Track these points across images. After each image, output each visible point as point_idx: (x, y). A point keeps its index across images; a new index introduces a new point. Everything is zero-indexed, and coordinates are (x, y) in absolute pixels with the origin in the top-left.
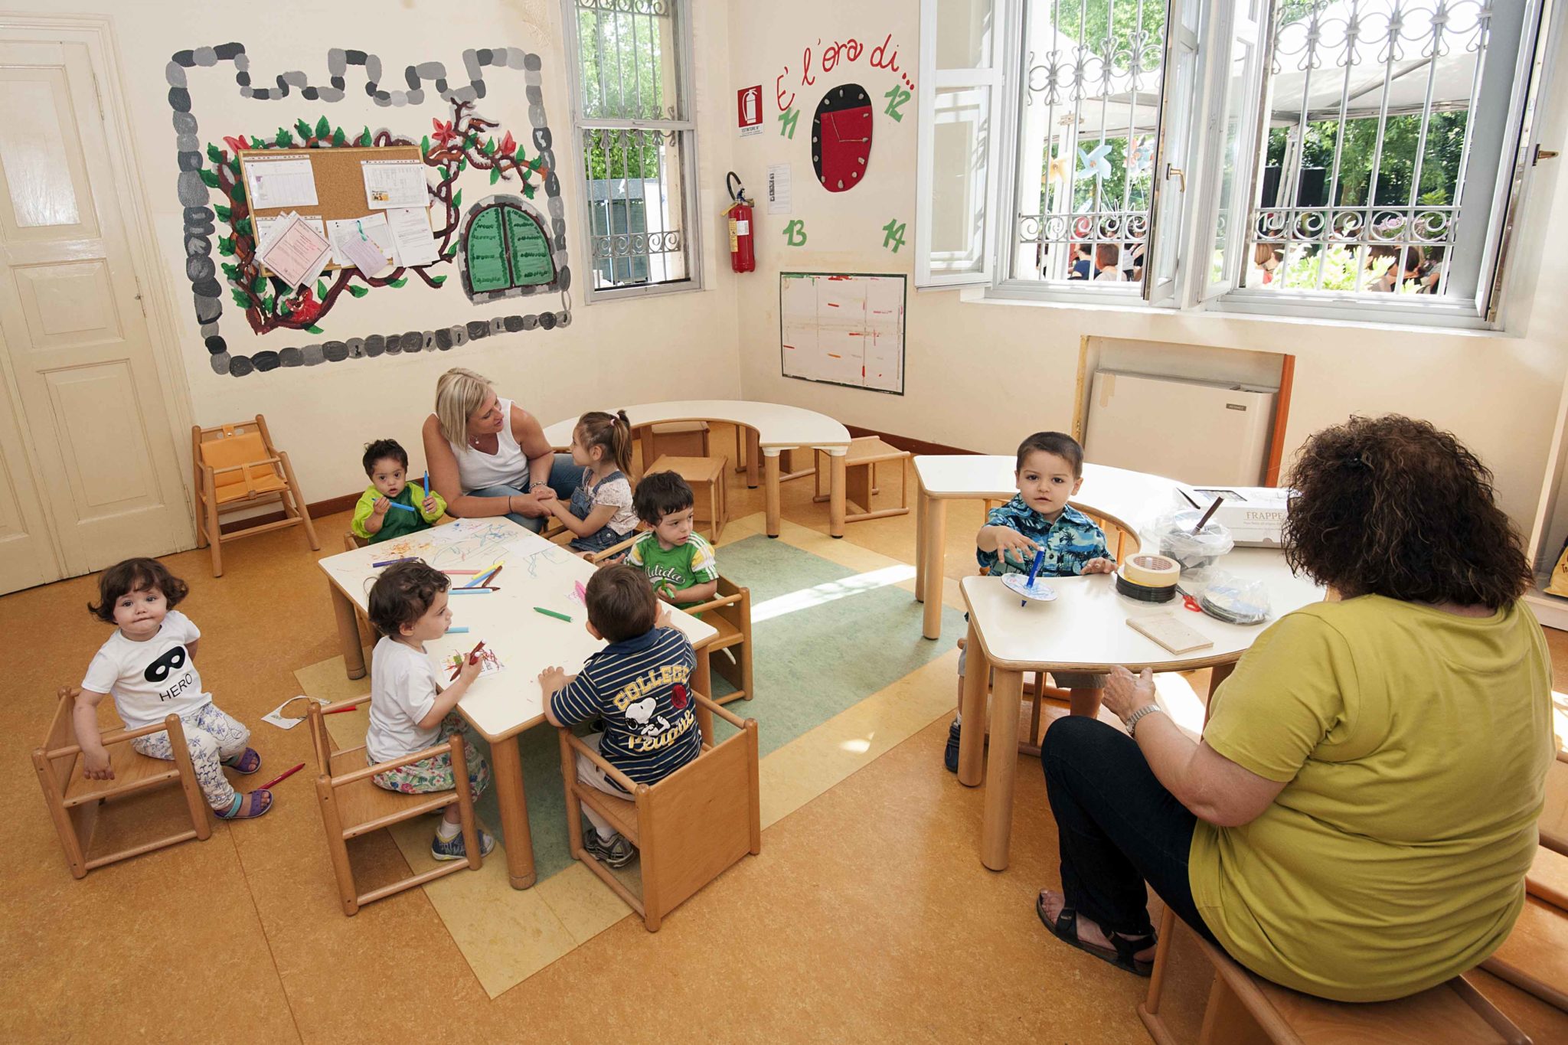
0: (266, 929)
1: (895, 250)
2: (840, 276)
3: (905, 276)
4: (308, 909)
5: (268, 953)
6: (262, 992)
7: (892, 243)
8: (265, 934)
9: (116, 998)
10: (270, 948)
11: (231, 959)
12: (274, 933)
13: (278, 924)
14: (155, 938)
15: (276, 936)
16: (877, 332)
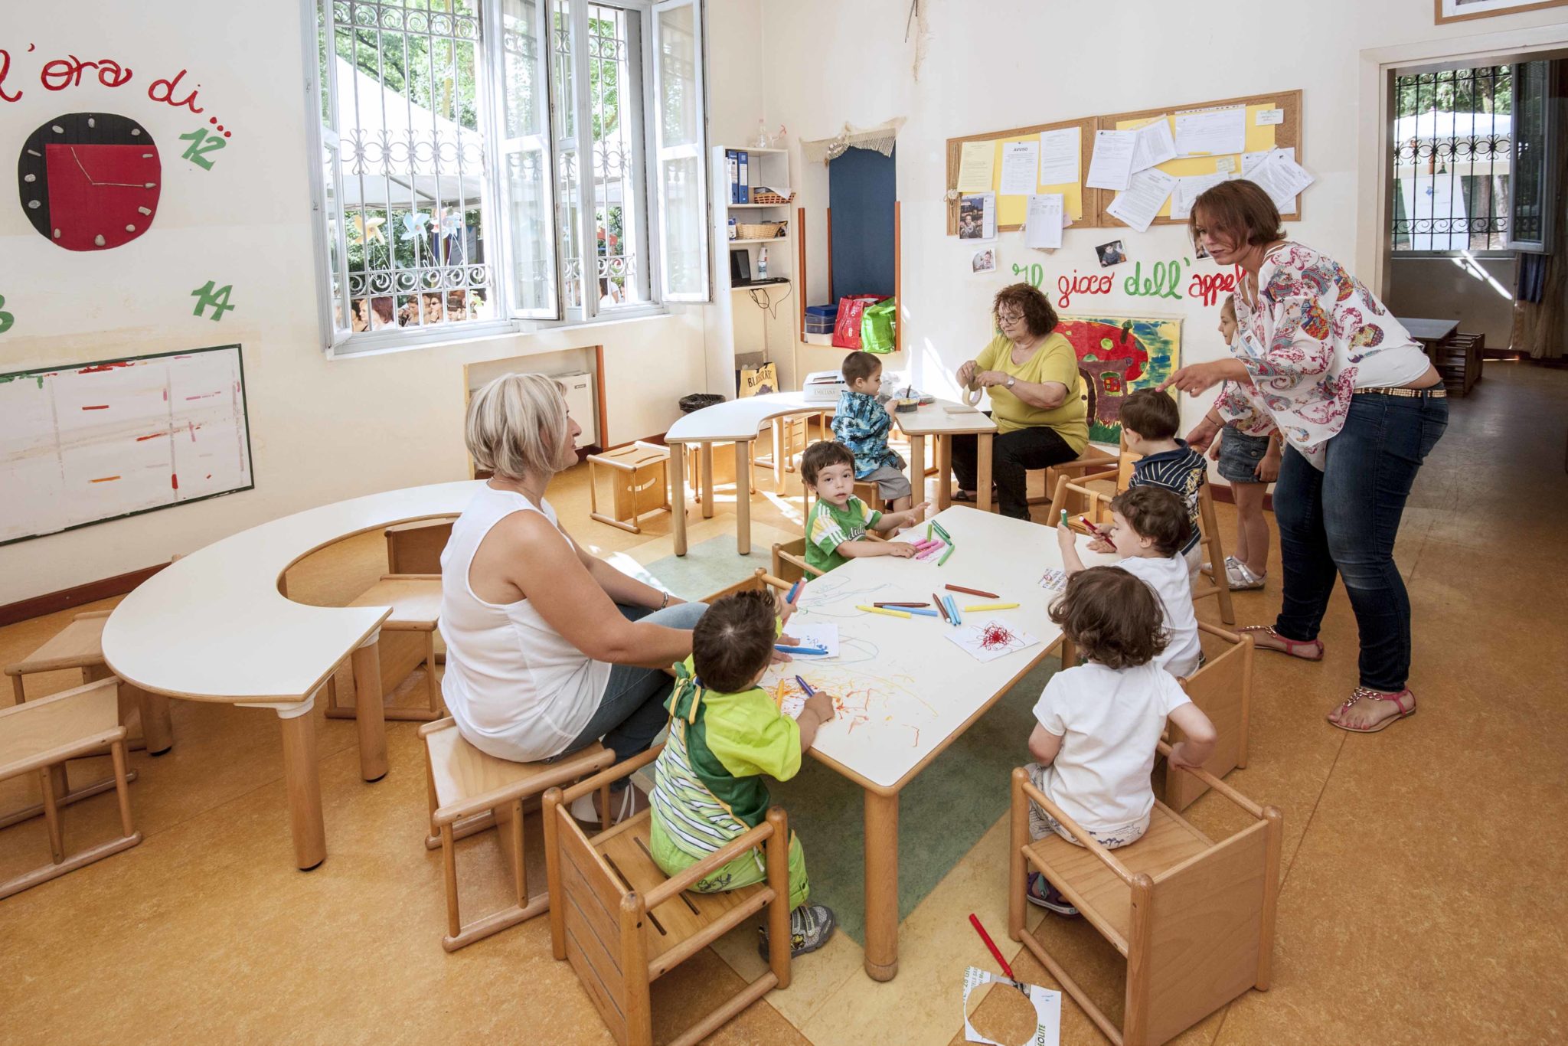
0: (1310, 814)
1: (217, 316)
2: (103, 365)
3: (239, 347)
4: (1266, 796)
5: (1322, 800)
6: (1346, 785)
7: (209, 310)
8: (1314, 812)
9: (1472, 880)
10: (1318, 801)
11: (1353, 822)
12: (1306, 807)
13: (1298, 809)
14: (1413, 896)
15: (1306, 804)
16: (195, 423)
